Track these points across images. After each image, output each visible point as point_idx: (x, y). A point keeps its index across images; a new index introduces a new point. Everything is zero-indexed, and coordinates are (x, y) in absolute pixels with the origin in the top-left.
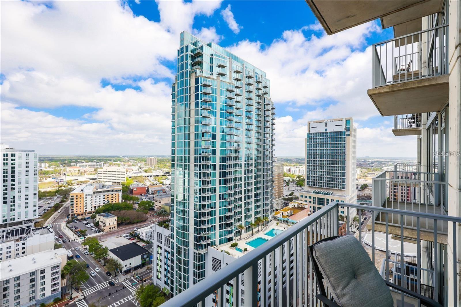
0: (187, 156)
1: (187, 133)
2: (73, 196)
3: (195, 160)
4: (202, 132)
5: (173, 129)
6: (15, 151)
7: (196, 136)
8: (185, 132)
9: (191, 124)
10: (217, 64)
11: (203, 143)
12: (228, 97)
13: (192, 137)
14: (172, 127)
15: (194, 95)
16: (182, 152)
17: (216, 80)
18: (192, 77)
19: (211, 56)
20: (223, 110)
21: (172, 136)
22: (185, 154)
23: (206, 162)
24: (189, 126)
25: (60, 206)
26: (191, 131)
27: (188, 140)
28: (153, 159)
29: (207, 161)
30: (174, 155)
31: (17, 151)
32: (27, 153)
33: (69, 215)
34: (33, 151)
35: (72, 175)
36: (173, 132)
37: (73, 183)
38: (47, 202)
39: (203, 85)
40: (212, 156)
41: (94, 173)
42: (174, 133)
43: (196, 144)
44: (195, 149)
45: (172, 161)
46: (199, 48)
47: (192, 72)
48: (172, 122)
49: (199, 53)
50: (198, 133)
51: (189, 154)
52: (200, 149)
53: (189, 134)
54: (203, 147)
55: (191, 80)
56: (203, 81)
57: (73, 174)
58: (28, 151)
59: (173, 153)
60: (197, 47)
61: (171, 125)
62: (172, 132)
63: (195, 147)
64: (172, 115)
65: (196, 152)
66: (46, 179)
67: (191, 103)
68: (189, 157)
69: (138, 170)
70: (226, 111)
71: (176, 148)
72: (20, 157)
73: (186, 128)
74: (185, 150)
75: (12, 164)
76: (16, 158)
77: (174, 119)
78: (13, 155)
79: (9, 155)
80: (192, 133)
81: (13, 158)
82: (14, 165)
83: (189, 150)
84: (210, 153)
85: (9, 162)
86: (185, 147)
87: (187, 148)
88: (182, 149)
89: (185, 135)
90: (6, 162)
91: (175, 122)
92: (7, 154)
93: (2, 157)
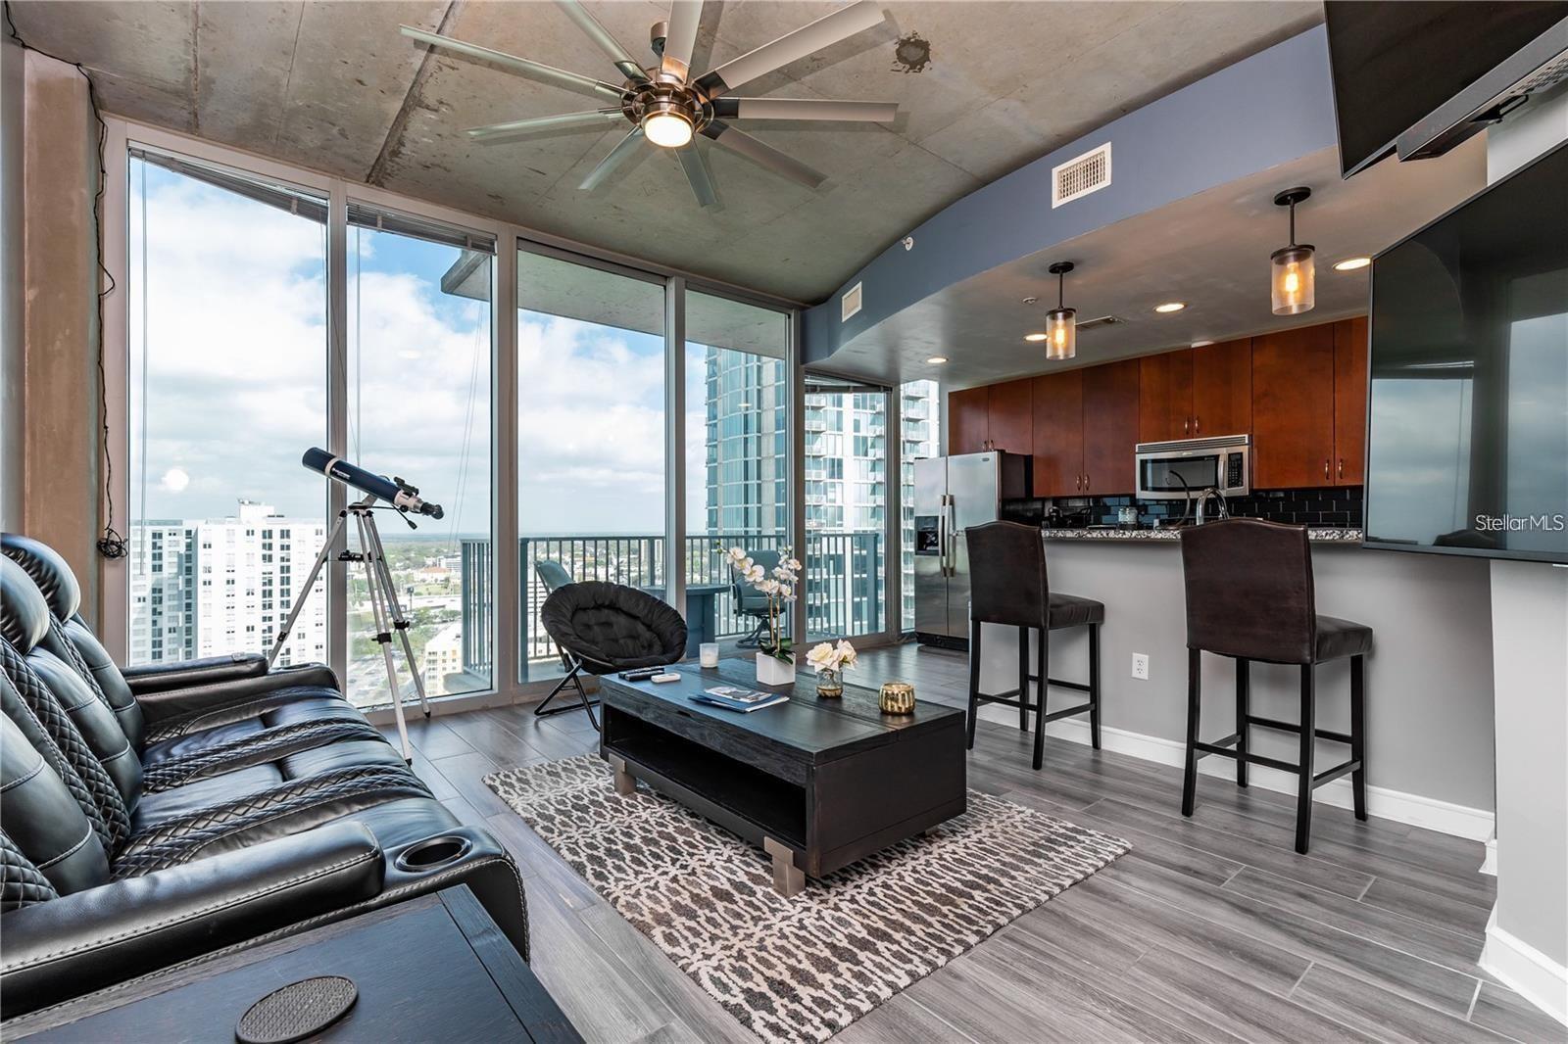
0: (753, 530)
1: (752, 457)
2: (433, 653)
5: (712, 449)
6: (290, 523)
7: (782, 467)
8: (745, 455)
9: (764, 429)
13: (769, 470)
14: (709, 440)
16: (737, 518)
21: (710, 468)
22: (746, 525)
24: (759, 438)
26: (764, 454)
27: (756, 482)
31: (294, 522)
35: (430, 594)
36: (712, 459)
37: (432, 617)
38: (368, 670)
42: (715, 460)
43: (781, 492)
44: (778, 508)
48: (710, 425)
53: (759, 463)
57: (430, 590)
59: (712, 521)
61: (706, 436)
62: (710, 456)
64: (710, 406)
66: (362, 605)
67: (765, 366)
71: (720, 507)
72: (302, 539)
73: (749, 444)
74: (746, 509)
75: (282, 559)
76: (292, 541)
77: (715, 418)
78: (285, 534)
79: (276, 535)
80: (768, 458)
81: (286, 542)
82: (288, 560)
83: (759, 509)
84: (823, 521)
85: (277, 553)
86: (746, 502)
87: (753, 506)
88: (738, 509)
89: (746, 463)
90: (267, 552)
91: (718, 425)
92: (270, 532)
93: (258, 539)
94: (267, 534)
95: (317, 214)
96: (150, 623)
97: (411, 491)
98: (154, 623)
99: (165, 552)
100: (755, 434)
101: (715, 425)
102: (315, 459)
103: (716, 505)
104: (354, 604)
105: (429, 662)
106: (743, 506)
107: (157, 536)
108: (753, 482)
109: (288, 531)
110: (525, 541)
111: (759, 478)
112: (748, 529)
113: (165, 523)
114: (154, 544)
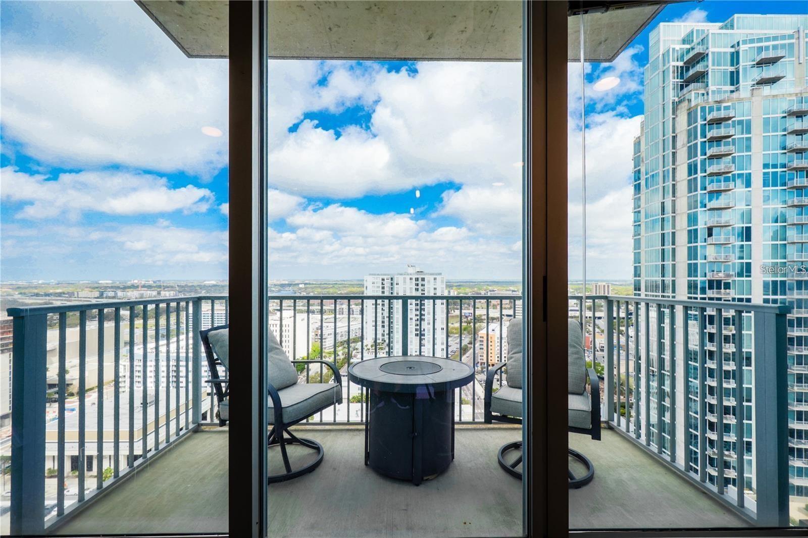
0: (668, 279)
1: (668, 230)
2: (482, 337)
3: (690, 287)
4: (709, 225)
5: (637, 226)
6: (424, 275)
7: (693, 235)
8: (663, 229)
9: (678, 210)
10: (754, 61)
11: (711, 252)
12: (789, 131)
13: (682, 238)
14: (635, 222)
15: (685, 149)
16: (656, 271)
17: (749, 100)
18: (678, 112)
19: (733, 50)
20: (775, 166)
21: (635, 240)
22: (663, 276)
23: (719, 293)
24: (674, 217)
25: (469, 349)
26: (678, 227)
27: (671, 247)
28: (604, 286)
29: (723, 290)
30: (639, 276)
31: (426, 274)
32: (435, 276)
33: (478, 362)
34: (440, 274)
35: (482, 308)
36: (637, 233)
37: (482, 319)
38: (455, 342)
39: (708, 122)
40: (737, 279)
41: (509, 306)
42: (639, 235)
43: (692, 253)
44: (689, 265)
45: (635, 290)
46: (698, 44)
47: (680, 102)
48: (635, 212)
49: (699, 54)
50: (696, 230)
51: (674, 275)
52: (703, 265)
53: (674, 234)
54: (710, 259)
55: (677, 119)
56: (709, 113)
57: (483, 306)
58: (436, 274)
59: (637, 273)
60: (692, 45)
61: (633, 219)
62: (635, 232)
63: (689, 259)
64: (635, 199)
65: (692, 270)
66: (454, 312)
67: (678, 168)
68: (674, 282)
69: (575, 305)
70: (784, 166)
71: (643, 264)
72: (429, 282)
73: (665, 222)
74: (663, 266)
75: (422, 290)
76: (425, 283)
77: (639, 207)
78: (423, 279)
79: (420, 280)
80: (682, 230)
81: (423, 283)
82: (424, 291)
83: (674, 266)
84: (731, 273)
85: (420, 287)
86: (663, 260)
87: (669, 263)
88: (656, 265)
89: (663, 235)
90: (417, 287)
91: (641, 212)
92: (418, 278)
93: (414, 282)
94: (417, 279)
96: (381, 314)
98: (382, 314)
99: (385, 286)
100: (671, 215)
101: (639, 212)
103: (640, 263)
104: (451, 311)
105: (480, 341)
106: (660, 263)
107: (383, 280)
108: (668, 247)
109: (424, 278)
111: (673, 243)
112: (664, 279)
113: (385, 275)
114: (382, 283)
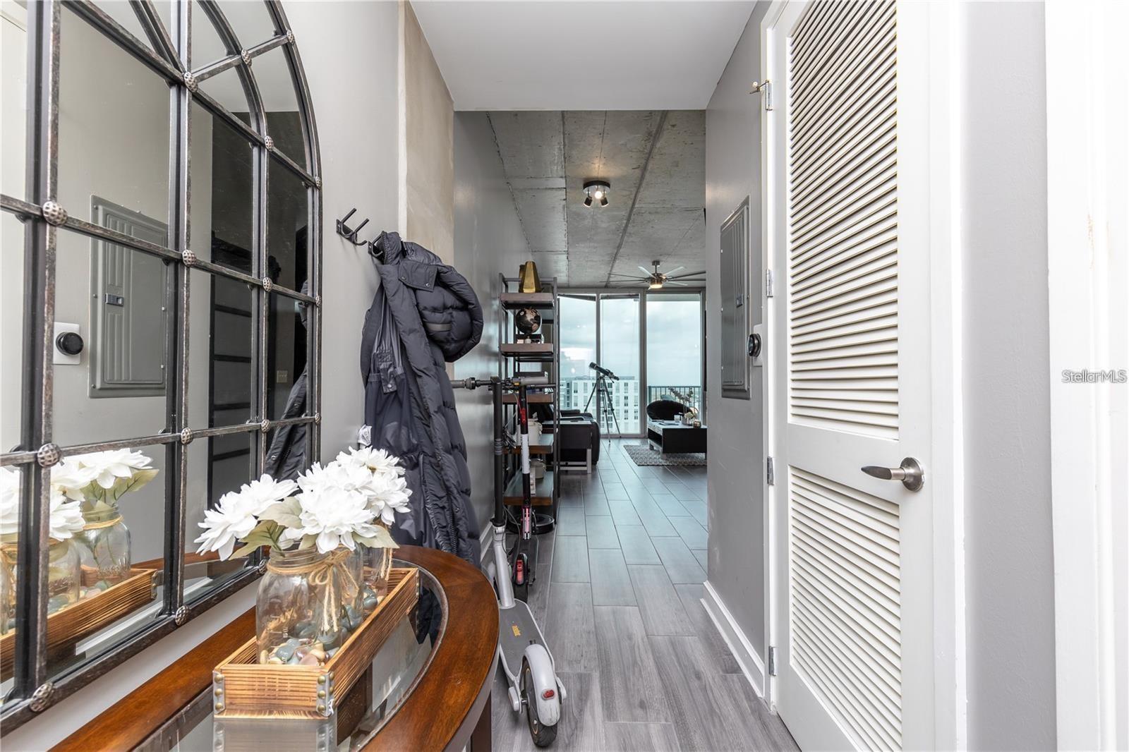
95: (592, 298)
97: (612, 373)
102: (592, 365)
110: (650, 387)
